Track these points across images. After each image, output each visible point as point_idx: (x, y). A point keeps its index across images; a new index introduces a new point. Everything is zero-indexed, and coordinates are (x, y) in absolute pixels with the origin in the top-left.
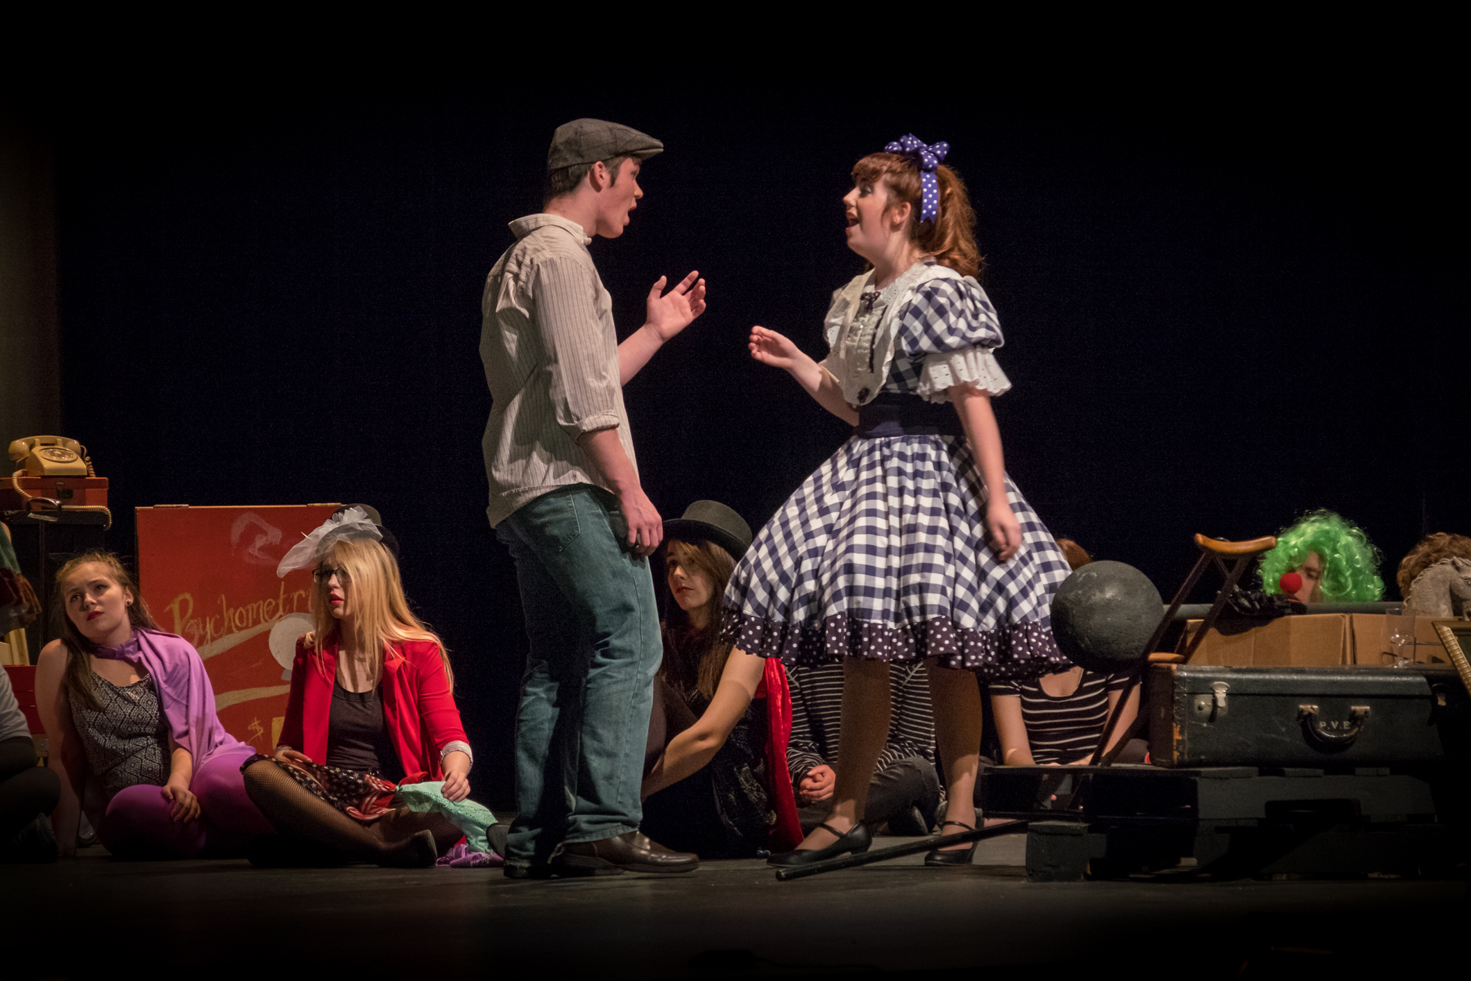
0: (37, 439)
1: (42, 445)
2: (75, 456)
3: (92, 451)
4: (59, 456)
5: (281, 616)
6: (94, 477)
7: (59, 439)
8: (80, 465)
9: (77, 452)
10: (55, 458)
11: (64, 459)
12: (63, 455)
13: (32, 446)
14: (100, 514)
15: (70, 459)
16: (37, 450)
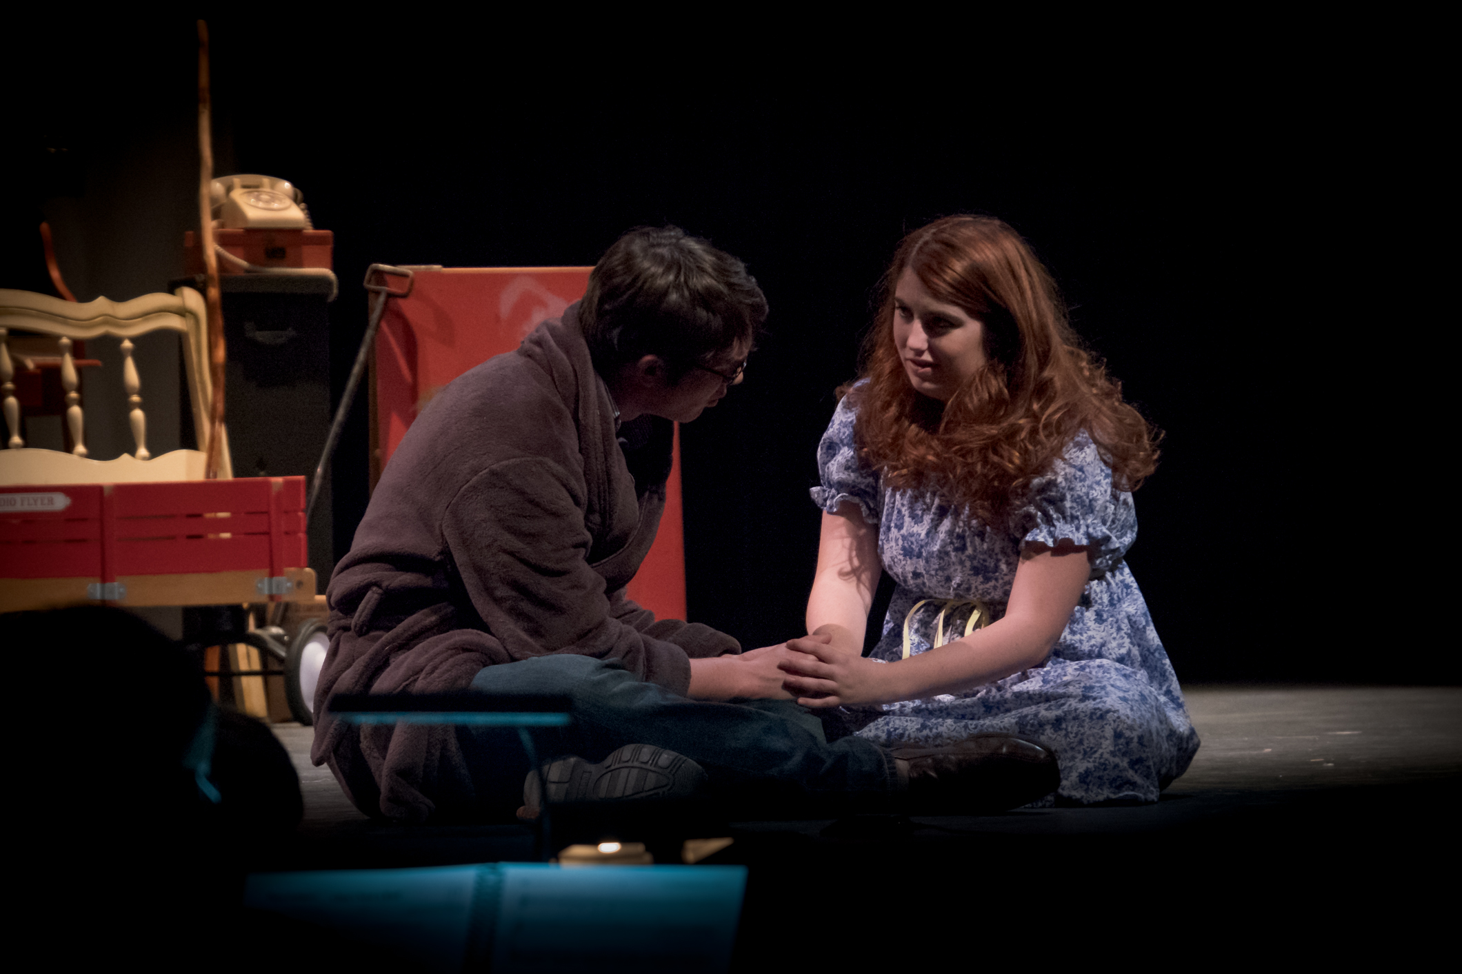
0: (237, 180)
1: (244, 187)
2: (288, 202)
3: (307, 196)
6: (310, 230)
7: (266, 180)
8: (295, 214)
9: (289, 197)
10: (261, 204)
11: (275, 206)
12: (273, 198)
13: (229, 189)
14: (321, 281)
15: (281, 206)
16: (238, 195)
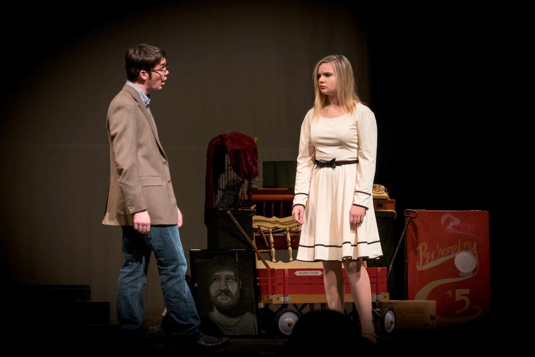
4: (378, 191)
5: (459, 252)
6: (389, 199)
7: (377, 185)
8: (385, 195)
9: (384, 190)
10: (376, 192)
11: (380, 193)
14: (392, 213)
15: (382, 193)
